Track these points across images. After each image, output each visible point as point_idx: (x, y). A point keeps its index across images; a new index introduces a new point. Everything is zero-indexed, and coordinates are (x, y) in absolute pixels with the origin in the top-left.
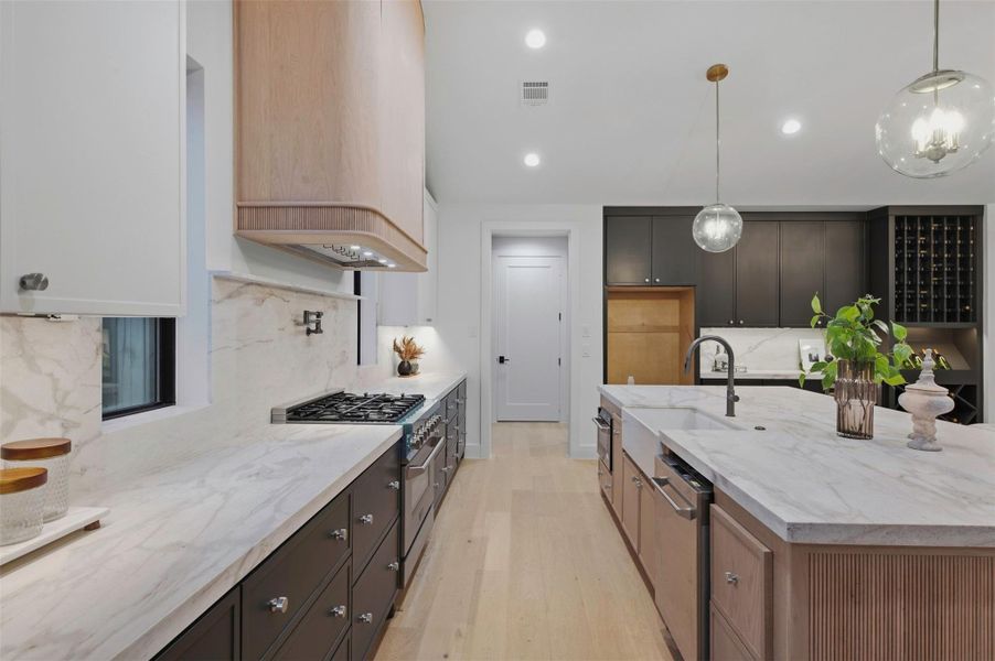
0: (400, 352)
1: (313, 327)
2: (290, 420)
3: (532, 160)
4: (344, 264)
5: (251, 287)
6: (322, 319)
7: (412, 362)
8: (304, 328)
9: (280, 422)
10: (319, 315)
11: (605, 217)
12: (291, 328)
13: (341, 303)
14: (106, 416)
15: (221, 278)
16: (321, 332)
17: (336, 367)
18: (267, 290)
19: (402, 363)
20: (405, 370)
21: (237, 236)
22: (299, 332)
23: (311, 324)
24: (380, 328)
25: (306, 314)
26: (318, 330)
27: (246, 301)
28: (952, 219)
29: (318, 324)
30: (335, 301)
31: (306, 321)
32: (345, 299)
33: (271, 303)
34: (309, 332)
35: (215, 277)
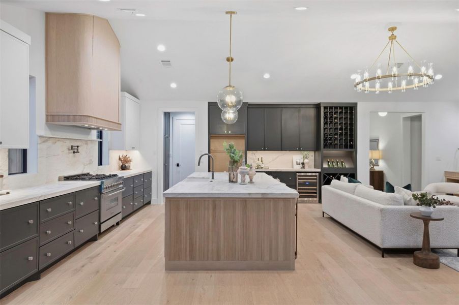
0: (121, 160)
1: (76, 151)
2: (65, 180)
3: (173, 85)
4: (91, 129)
5: (51, 139)
6: (79, 148)
7: (126, 165)
8: (72, 151)
9: (62, 180)
10: (78, 147)
11: (209, 106)
12: (67, 151)
13: (89, 142)
14: (9, 174)
15: (41, 137)
16: (79, 152)
17: (87, 165)
18: (57, 139)
19: (122, 165)
20: (123, 168)
21: (46, 123)
22: (70, 153)
23: (75, 150)
24: (110, 151)
25: (72, 146)
26: (78, 152)
27: (49, 143)
28: (346, 108)
29: (77, 150)
30: (86, 142)
31: (72, 149)
32: (92, 141)
33: (59, 144)
34: (74, 152)
35: (39, 137)
